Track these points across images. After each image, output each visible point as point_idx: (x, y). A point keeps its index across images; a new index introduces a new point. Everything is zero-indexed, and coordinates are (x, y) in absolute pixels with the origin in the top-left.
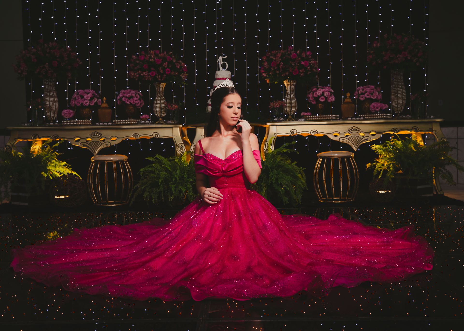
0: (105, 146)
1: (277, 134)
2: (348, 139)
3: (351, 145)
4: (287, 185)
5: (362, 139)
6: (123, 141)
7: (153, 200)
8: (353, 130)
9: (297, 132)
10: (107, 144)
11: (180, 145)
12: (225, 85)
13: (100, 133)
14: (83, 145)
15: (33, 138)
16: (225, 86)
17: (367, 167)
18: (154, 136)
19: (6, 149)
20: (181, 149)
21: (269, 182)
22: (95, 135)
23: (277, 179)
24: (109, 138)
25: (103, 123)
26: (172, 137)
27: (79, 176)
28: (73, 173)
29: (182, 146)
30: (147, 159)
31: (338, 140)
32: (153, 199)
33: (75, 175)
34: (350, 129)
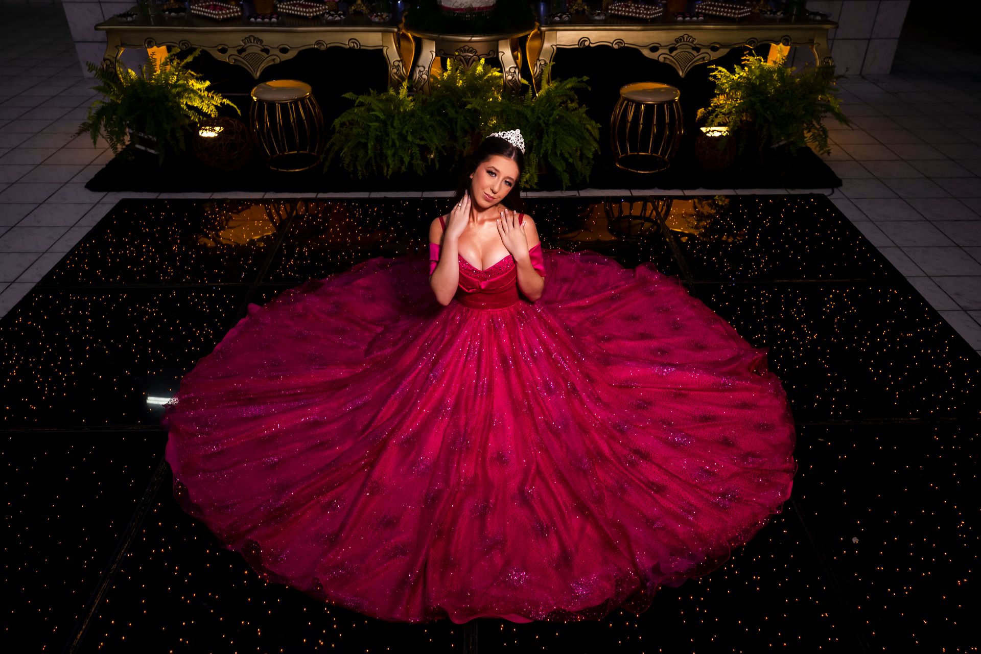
0: (272, 63)
1: (557, 46)
2: (673, 57)
3: (675, 67)
4: (569, 153)
5: (695, 57)
6: (300, 53)
7: (358, 173)
8: (684, 41)
9: (591, 41)
10: (274, 60)
11: (396, 64)
12: (509, 138)
13: (260, 38)
14: (235, 60)
15: (146, 45)
16: (507, 138)
17: (698, 117)
18: (352, 45)
19: (107, 65)
20: (397, 71)
21: (542, 151)
22: (251, 42)
23: (555, 145)
24: (276, 47)
25: (261, 19)
26: (382, 48)
27: (235, 107)
28: (224, 102)
29: (399, 65)
30: (344, 97)
31: (657, 59)
32: (360, 172)
33: (228, 104)
34: (678, 38)
